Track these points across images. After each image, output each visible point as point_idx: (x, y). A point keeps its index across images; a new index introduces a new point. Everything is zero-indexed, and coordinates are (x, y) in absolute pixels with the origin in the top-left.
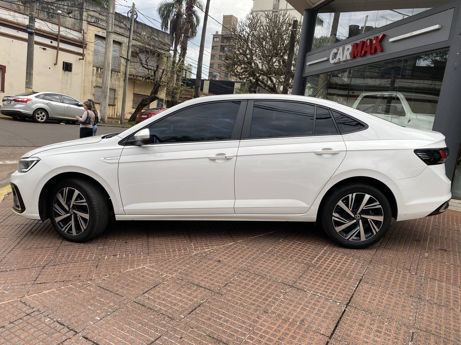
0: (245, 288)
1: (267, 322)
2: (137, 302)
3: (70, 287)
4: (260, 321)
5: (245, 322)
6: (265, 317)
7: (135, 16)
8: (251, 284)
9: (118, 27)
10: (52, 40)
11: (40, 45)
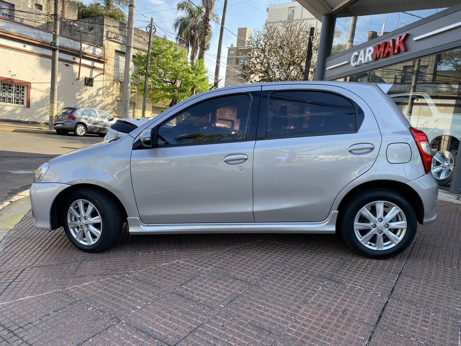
0: (282, 280)
1: (309, 312)
2: (175, 292)
3: (109, 280)
4: (301, 311)
5: (286, 311)
6: (304, 307)
7: (153, 31)
8: (288, 277)
9: (137, 42)
10: (74, 56)
11: (64, 62)
